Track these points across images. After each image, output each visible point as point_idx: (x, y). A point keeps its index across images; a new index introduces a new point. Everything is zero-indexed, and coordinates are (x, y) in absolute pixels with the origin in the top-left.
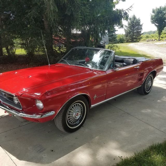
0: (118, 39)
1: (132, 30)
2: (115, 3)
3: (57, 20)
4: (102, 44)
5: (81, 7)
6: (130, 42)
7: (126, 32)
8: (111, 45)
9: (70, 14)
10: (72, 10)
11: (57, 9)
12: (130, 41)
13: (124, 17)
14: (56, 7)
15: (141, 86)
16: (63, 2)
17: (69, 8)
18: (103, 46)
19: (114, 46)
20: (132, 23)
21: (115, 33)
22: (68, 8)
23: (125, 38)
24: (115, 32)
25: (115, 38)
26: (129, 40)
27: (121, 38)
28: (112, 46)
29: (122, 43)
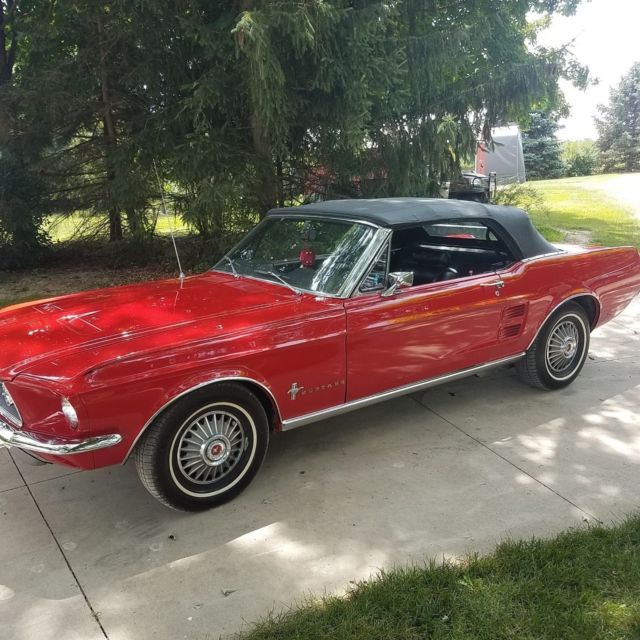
0: (565, 159)
1: (628, 121)
2: (538, 26)
3: (283, 112)
4: (478, 186)
5: (371, 61)
6: (619, 171)
7: (601, 132)
8: (508, 187)
9: (331, 88)
10: (336, 72)
11: (281, 73)
12: (620, 165)
13: (568, 74)
14: (278, 69)
15: (524, 354)
16: (305, 49)
17: (327, 68)
18: (483, 190)
19: (520, 192)
20: (626, 94)
21: (555, 137)
22: (322, 68)
23: (595, 155)
24: (554, 134)
25: (553, 157)
26: (615, 162)
27: (582, 154)
28: (514, 191)
29: (587, 173)
